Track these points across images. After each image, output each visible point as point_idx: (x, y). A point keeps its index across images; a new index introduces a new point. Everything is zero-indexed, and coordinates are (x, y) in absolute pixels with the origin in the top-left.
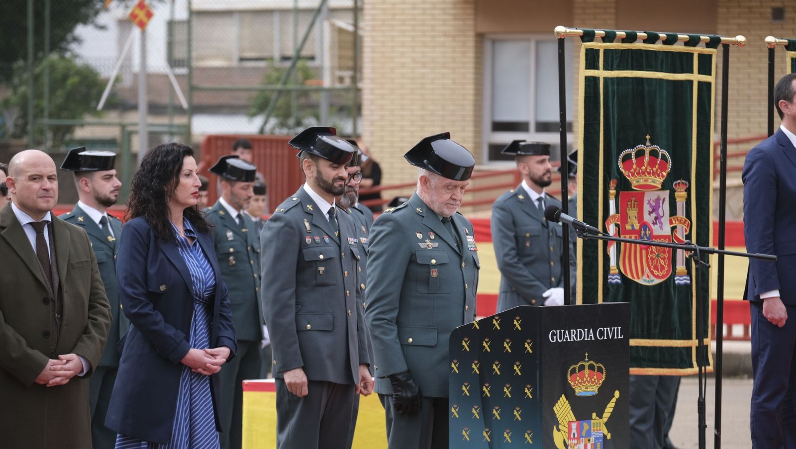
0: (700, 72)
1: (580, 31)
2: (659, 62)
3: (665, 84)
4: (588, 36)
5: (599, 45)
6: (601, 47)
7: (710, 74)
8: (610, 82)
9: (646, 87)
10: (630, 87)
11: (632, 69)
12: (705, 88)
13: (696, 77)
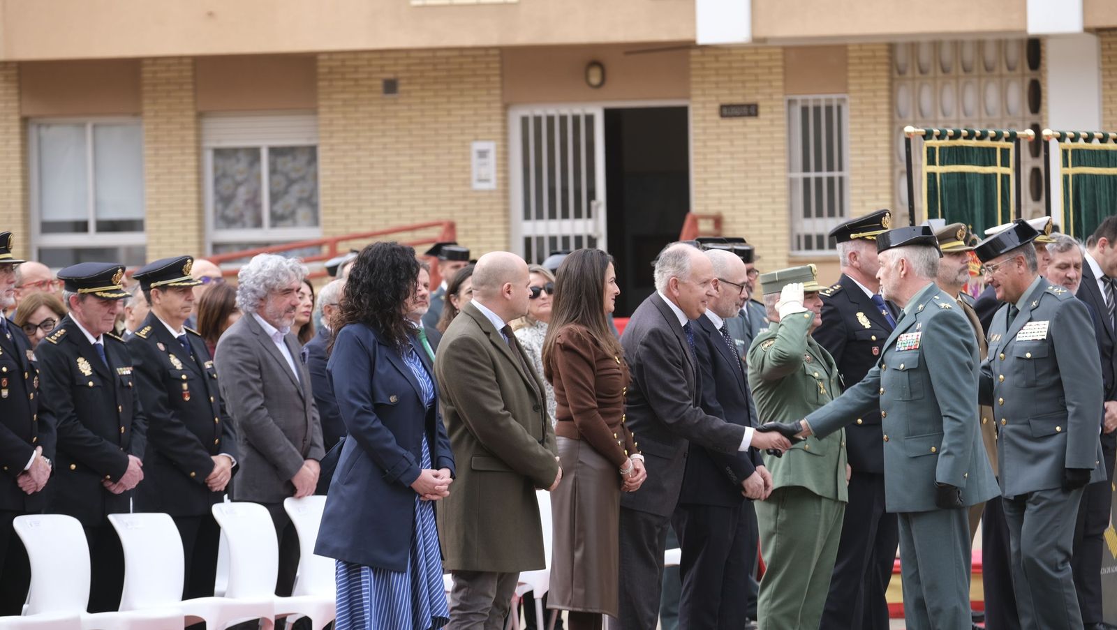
0: (1002, 165)
1: (923, 131)
2: (975, 157)
3: (979, 176)
4: (928, 135)
5: (934, 142)
6: (937, 144)
7: (1009, 167)
8: (943, 176)
9: (968, 181)
10: (956, 181)
11: (957, 164)
12: (1005, 178)
13: (999, 170)
